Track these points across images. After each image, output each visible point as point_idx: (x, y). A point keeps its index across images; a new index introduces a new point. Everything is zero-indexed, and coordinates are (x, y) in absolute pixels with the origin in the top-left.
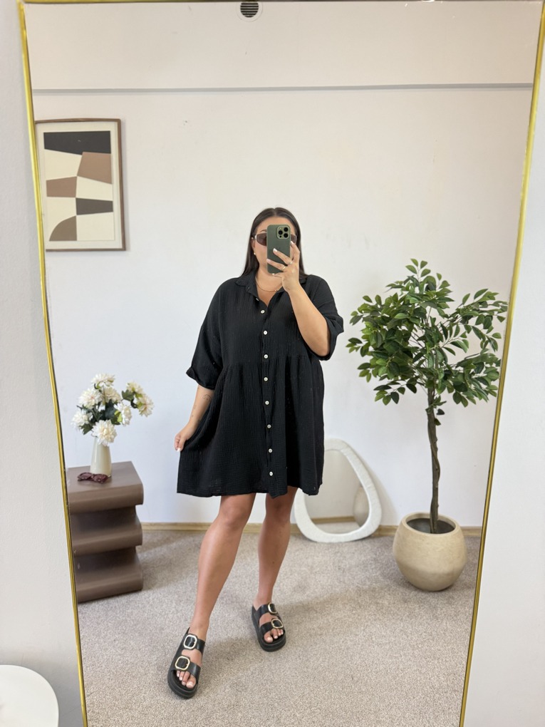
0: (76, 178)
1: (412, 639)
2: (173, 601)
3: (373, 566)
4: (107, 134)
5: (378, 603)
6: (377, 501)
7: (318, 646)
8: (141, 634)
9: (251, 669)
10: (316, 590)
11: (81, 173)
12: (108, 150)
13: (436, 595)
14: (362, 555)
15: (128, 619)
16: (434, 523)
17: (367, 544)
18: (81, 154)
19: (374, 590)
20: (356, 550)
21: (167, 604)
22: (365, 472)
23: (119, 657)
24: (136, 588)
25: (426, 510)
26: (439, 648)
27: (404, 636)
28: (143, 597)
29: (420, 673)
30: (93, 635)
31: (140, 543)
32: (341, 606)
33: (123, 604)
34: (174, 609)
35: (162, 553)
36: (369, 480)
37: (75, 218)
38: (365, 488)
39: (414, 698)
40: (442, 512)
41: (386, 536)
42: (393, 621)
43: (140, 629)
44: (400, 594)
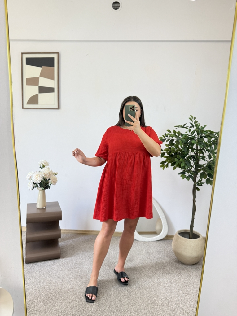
0: (38, 78)
2: (73, 264)
3: (163, 252)
4: (53, 59)
5: (164, 269)
6: (166, 224)
7: (136, 286)
8: (58, 277)
9: (106, 295)
10: (137, 262)
11: (42, 75)
12: (53, 66)
13: (191, 266)
14: (159, 247)
15: (53, 270)
16: (190, 234)
17: (161, 243)
18: (41, 67)
19: (163, 263)
20: (156, 245)
21: (70, 265)
22: (161, 211)
23: (48, 286)
24: (57, 257)
25: (188, 228)
26: (191, 289)
27: (175, 283)
28: (60, 261)
29: (181, 300)
30: (37, 276)
31: (60, 238)
32: (148, 269)
33: (51, 264)
34: (73, 267)
35: (70, 243)
36: (163, 214)
37: (38, 95)
38: (161, 218)
39: (178, 311)
40: (195, 230)
41: (170, 239)
42: (171, 277)
43: (58, 275)
44: (174, 265)
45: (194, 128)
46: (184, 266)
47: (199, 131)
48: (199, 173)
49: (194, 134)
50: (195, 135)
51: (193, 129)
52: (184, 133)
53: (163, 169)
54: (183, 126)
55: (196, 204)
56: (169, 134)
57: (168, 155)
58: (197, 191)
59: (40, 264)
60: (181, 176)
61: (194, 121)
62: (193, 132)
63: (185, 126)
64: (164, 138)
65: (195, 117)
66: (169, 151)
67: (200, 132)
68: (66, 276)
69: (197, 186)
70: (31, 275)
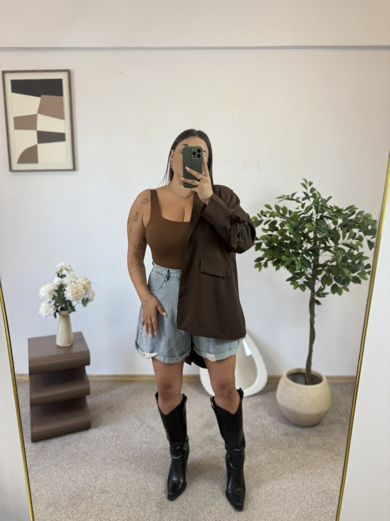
0: (35, 116)
1: (291, 464)
2: (114, 437)
5: (265, 436)
8: (89, 464)
11: (42, 110)
12: (60, 93)
13: (309, 429)
15: (80, 452)
16: (307, 377)
18: (40, 96)
19: (263, 426)
21: (109, 439)
23: (72, 483)
24: (86, 427)
25: (303, 366)
26: (312, 471)
27: (286, 463)
29: (297, 491)
30: (53, 465)
31: (88, 393)
33: (76, 440)
34: (114, 443)
35: (106, 399)
37: (36, 146)
40: (314, 368)
42: (277, 450)
43: (88, 460)
44: (282, 429)
45: (309, 199)
46: (298, 430)
47: (320, 207)
48: (320, 277)
49: (311, 212)
50: (312, 214)
51: (308, 203)
52: (294, 210)
53: (260, 270)
54: (290, 197)
55: (315, 326)
56: (268, 212)
57: (268, 248)
58: (316, 306)
59: (56, 441)
60: (291, 284)
61: (309, 188)
62: (309, 208)
63: (295, 197)
64: (259, 219)
65: (311, 181)
66: (270, 240)
67: (322, 209)
68: (102, 461)
69: (317, 298)
70: (43, 464)
